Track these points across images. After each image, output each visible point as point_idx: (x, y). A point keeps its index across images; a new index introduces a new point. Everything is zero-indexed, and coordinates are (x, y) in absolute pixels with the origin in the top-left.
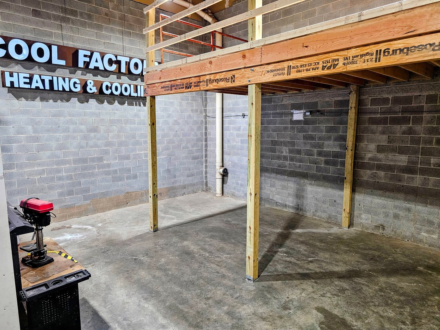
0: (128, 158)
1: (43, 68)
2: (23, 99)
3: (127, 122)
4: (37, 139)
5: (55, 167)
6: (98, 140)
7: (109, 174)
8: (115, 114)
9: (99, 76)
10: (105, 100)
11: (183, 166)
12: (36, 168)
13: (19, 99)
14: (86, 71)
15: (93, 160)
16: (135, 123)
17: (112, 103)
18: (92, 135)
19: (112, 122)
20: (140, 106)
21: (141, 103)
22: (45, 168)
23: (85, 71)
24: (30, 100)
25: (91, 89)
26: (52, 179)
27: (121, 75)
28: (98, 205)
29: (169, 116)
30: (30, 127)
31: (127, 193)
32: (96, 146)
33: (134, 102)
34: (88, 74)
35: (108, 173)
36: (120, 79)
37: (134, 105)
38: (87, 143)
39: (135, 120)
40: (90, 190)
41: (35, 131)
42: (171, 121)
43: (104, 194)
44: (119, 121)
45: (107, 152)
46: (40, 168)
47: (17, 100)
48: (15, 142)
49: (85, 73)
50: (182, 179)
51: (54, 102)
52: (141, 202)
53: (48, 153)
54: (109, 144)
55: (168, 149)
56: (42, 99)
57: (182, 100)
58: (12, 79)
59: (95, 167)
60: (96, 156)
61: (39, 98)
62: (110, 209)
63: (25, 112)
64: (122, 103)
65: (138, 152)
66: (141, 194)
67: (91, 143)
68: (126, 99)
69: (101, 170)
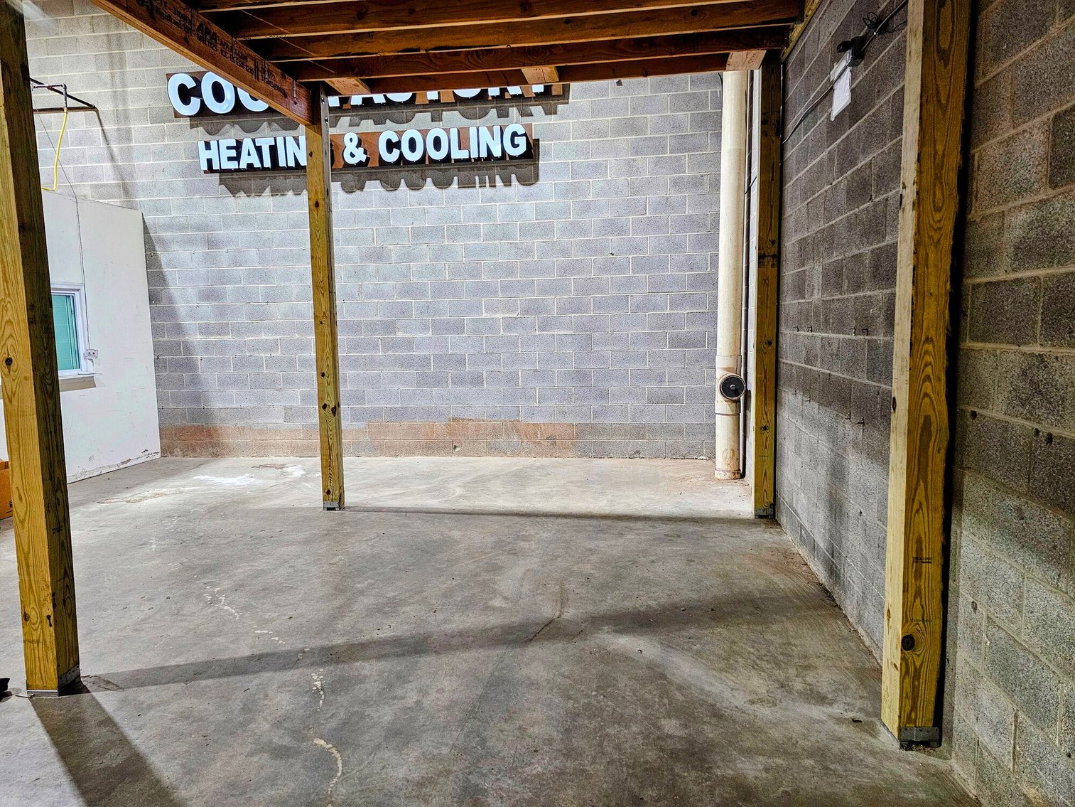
0: (459, 328)
1: (275, 124)
2: (242, 194)
3: (456, 233)
4: (264, 276)
5: (297, 336)
6: (385, 279)
7: (411, 366)
8: (425, 212)
9: (388, 121)
10: (403, 181)
11: (631, 367)
12: (264, 337)
13: (237, 195)
14: (359, 115)
15: (372, 327)
16: (477, 236)
17: (418, 186)
18: (372, 266)
19: (417, 233)
20: (495, 186)
21: (498, 178)
22: (278, 337)
23: (356, 115)
24: (253, 195)
25: (352, 155)
26: (291, 362)
27: (443, 111)
28: (382, 437)
29: (586, 208)
30: (253, 253)
31: (454, 420)
32: (378, 293)
33: (477, 178)
34: (363, 122)
35: (407, 363)
36: (440, 120)
37: (477, 185)
38: (360, 287)
39: (477, 227)
40: (366, 399)
41: (262, 259)
42: (592, 221)
43: (398, 414)
44: (436, 231)
45: (404, 311)
46: (270, 337)
47: (233, 198)
48: (230, 282)
49: (356, 119)
50: (631, 405)
51: (296, 194)
52: (493, 450)
53: (284, 306)
54: (408, 291)
55: (579, 310)
56: (275, 192)
57: (637, 153)
58: (209, 154)
59: (377, 346)
60: (379, 319)
61: (268, 190)
62: (410, 452)
63: (245, 221)
64: (442, 184)
65: (485, 315)
66: (494, 428)
67: (369, 286)
68: (455, 171)
69: (390, 353)
